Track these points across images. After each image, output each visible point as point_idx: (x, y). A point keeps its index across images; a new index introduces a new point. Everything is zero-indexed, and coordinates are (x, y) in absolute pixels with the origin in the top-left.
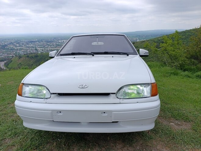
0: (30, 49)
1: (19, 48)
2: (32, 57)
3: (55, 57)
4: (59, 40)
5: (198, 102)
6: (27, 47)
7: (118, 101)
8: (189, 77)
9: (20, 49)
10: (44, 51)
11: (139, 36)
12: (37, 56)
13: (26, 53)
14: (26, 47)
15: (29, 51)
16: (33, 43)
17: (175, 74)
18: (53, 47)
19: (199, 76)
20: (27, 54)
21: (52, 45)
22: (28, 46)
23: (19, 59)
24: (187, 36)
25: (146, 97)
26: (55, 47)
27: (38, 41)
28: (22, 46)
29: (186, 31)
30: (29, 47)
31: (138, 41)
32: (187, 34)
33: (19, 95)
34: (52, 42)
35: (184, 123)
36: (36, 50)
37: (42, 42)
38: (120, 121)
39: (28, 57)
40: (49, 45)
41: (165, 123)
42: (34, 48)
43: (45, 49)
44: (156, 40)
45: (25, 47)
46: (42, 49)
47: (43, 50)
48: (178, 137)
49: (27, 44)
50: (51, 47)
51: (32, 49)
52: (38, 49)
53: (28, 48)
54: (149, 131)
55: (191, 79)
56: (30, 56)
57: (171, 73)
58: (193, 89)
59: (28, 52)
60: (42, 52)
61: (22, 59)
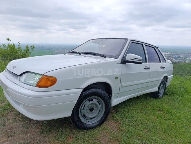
25: (32, 86)
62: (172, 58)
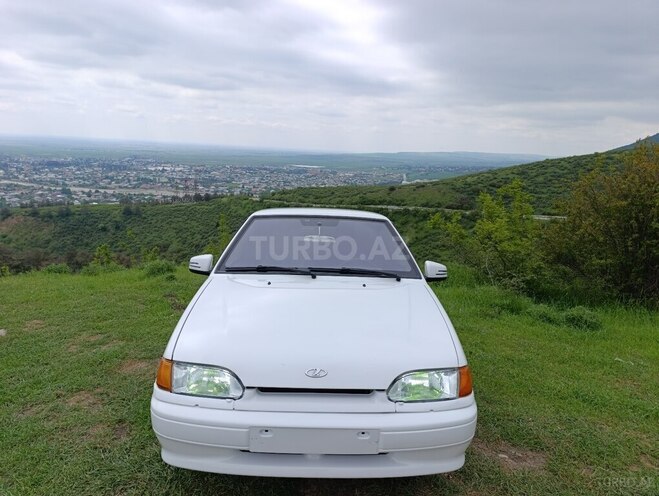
0: (45, 187)
1: (6, 182)
2: (51, 217)
3: (212, 274)
4: (148, 163)
5: (566, 398)
6: (34, 181)
7: (391, 406)
8: (550, 321)
9: (8, 186)
10: (93, 198)
11: (410, 168)
12: (68, 215)
13: (28, 202)
14: (31, 181)
15: (41, 195)
16: (56, 169)
17: (514, 310)
18: (126, 187)
19: (574, 319)
20: (32, 206)
21: (123, 180)
22: (36, 177)
23: (4, 219)
24: (550, 178)
25: (448, 399)
26: (134, 188)
27: (76, 164)
28: (17, 178)
29: (547, 161)
30: (40, 182)
31: (404, 182)
32: (549, 170)
33: (160, 387)
34: (125, 168)
35: (530, 453)
36: (66, 192)
37: (90, 166)
38: (392, 453)
39: (35, 214)
40: (112, 179)
41: (486, 454)
42: (57, 184)
43: (97, 192)
44: (459, 184)
45: (26, 181)
46: (87, 190)
47: (89, 195)
48: (516, 488)
49: (35, 170)
50: (120, 187)
51: (53, 188)
52: (72, 189)
53: (35, 185)
54: (450, 474)
55: (553, 328)
56: (41, 213)
57: (503, 307)
58: (558, 359)
59: (36, 198)
60: (87, 202)
61: (11, 221)
62: (196, 182)
